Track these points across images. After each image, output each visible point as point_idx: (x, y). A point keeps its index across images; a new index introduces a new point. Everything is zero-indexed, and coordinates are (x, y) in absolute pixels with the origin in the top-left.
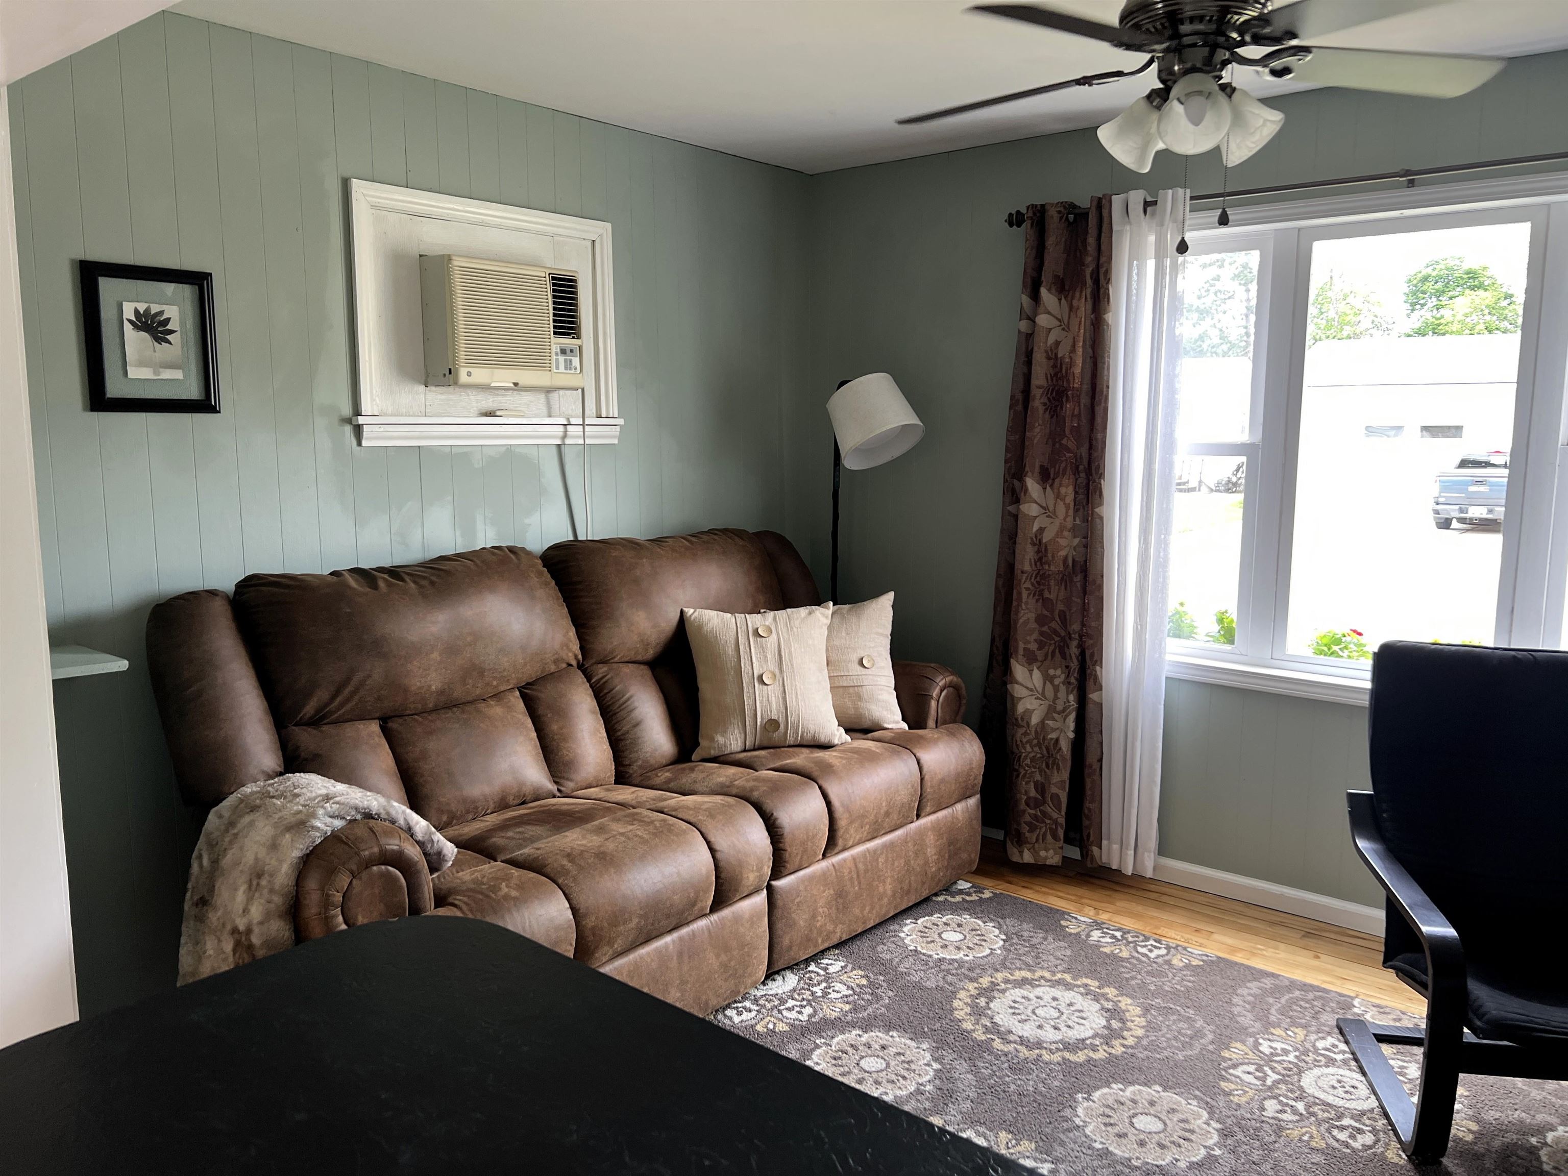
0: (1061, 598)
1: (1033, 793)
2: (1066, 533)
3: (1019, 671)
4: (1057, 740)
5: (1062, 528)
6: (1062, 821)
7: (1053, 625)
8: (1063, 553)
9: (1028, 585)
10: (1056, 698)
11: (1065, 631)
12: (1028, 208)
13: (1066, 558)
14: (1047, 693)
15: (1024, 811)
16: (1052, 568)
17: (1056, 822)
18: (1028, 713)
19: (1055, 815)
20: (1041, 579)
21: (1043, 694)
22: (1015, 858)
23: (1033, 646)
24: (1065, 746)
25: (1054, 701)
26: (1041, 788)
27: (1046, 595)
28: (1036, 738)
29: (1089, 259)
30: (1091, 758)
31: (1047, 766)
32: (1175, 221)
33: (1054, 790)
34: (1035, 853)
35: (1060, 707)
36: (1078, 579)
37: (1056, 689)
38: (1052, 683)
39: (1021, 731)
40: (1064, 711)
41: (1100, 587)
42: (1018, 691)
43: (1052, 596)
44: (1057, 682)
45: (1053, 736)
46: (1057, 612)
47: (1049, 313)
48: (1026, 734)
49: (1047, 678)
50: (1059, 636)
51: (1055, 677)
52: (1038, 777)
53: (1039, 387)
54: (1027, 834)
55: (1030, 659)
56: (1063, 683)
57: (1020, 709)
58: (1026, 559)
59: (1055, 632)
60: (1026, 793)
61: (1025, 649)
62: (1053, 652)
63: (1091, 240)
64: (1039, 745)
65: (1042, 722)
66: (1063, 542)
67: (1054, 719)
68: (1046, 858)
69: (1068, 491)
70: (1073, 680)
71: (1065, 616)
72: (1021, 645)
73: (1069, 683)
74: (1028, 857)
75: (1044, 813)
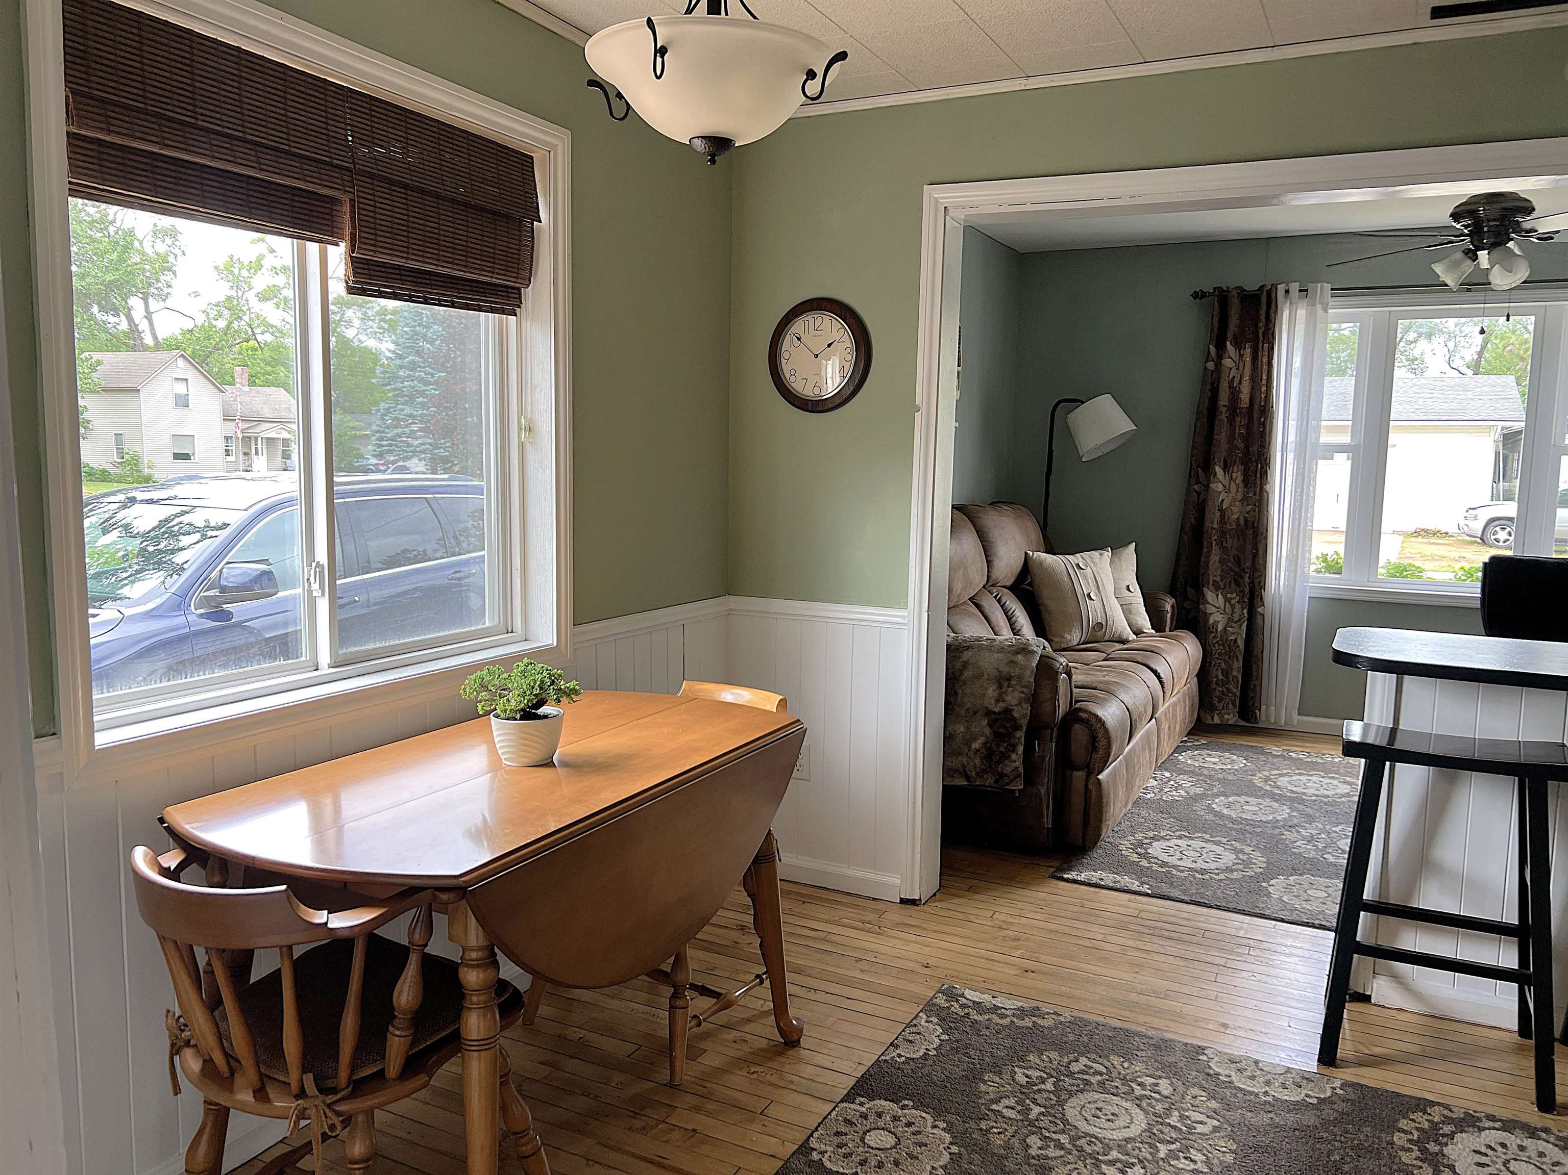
0: (1235, 545)
1: (1220, 677)
2: (1237, 503)
3: (1210, 595)
4: (1236, 640)
5: (1234, 500)
6: (1238, 694)
7: (1229, 564)
8: (1235, 516)
9: (1216, 537)
10: (1233, 612)
11: (1239, 568)
12: (1215, 289)
13: (1238, 519)
14: (1227, 610)
15: (1215, 689)
16: (1228, 526)
17: (1234, 694)
18: (1217, 622)
19: (1235, 691)
20: (1223, 533)
21: (1224, 611)
22: (1209, 721)
23: (1218, 579)
24: (1241, 643)
25: (1232, 615)
26: (1226, 673)
27: (1224, 544)
28: (1221, 640)
29: (1261, 325)
30: (1256, 652)
31: (1229, 658)
32: (1322, 304)
33: (1235, 673)
34: (1221, 716)
35: (1236, 619)
36: (1250, 532)
37: (1233, 607)
38: (1229, 602)
39: (1213, 635)
40: (1240, 620)
41: (1266, 538)
42: (1210, 609)
43: (1229, 545)
44: (1233, 602)
45: (1233, 638)
46: (1231, 557)
47: (1231, 358)
48: (1215, 637)
49: (1227, 600)
50: (1234, 571)
51: (1232, 599)
52: (1223, 665)
53: (1224, 406)
54: (1217, 705)
55: (1217, 588)
56: (1238, 602)
57: (1211, 621)
58: (1213, 521)
59: (1231, 569)
60: (1217, 676)
61: (1214, 581)
62: (1230, 582)
63: (1263, 313)
64: (1223, 645)
65: (1225, 629)
66: (1235, 509)
67: (1232, 627)
68: (1228, 720)
69: (1238, 476)
70: (1246, 600)
71: (1239, 559)
72: (1211, 579)
73: (1244, 602)
74: (1217, 720)
75: (1228, 689)
